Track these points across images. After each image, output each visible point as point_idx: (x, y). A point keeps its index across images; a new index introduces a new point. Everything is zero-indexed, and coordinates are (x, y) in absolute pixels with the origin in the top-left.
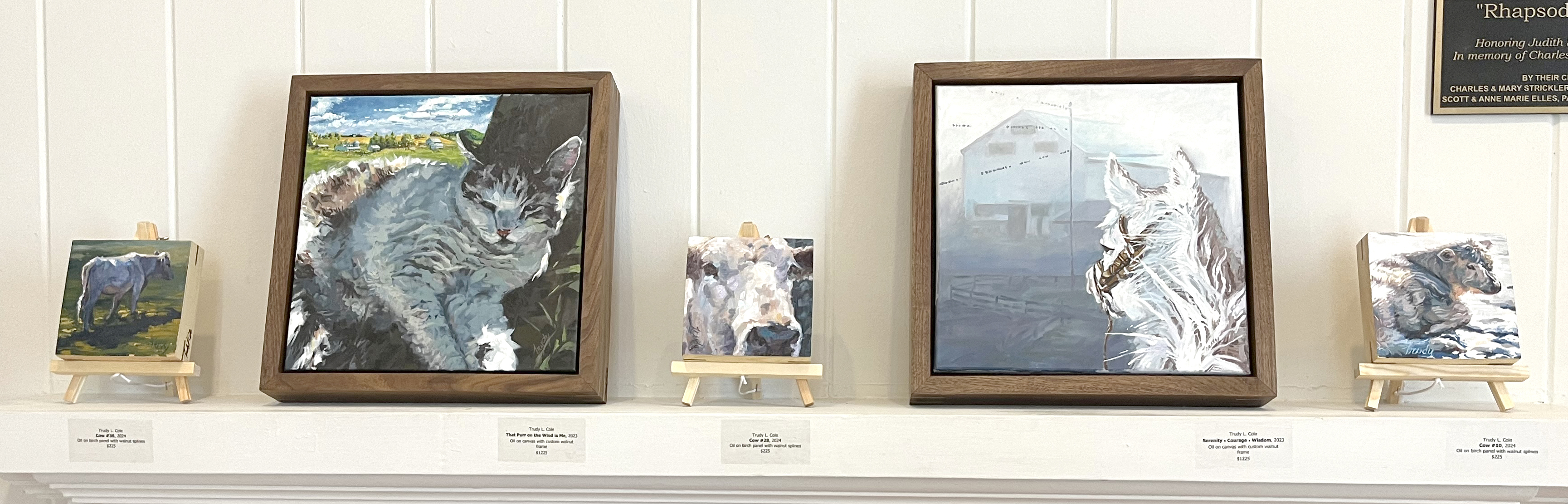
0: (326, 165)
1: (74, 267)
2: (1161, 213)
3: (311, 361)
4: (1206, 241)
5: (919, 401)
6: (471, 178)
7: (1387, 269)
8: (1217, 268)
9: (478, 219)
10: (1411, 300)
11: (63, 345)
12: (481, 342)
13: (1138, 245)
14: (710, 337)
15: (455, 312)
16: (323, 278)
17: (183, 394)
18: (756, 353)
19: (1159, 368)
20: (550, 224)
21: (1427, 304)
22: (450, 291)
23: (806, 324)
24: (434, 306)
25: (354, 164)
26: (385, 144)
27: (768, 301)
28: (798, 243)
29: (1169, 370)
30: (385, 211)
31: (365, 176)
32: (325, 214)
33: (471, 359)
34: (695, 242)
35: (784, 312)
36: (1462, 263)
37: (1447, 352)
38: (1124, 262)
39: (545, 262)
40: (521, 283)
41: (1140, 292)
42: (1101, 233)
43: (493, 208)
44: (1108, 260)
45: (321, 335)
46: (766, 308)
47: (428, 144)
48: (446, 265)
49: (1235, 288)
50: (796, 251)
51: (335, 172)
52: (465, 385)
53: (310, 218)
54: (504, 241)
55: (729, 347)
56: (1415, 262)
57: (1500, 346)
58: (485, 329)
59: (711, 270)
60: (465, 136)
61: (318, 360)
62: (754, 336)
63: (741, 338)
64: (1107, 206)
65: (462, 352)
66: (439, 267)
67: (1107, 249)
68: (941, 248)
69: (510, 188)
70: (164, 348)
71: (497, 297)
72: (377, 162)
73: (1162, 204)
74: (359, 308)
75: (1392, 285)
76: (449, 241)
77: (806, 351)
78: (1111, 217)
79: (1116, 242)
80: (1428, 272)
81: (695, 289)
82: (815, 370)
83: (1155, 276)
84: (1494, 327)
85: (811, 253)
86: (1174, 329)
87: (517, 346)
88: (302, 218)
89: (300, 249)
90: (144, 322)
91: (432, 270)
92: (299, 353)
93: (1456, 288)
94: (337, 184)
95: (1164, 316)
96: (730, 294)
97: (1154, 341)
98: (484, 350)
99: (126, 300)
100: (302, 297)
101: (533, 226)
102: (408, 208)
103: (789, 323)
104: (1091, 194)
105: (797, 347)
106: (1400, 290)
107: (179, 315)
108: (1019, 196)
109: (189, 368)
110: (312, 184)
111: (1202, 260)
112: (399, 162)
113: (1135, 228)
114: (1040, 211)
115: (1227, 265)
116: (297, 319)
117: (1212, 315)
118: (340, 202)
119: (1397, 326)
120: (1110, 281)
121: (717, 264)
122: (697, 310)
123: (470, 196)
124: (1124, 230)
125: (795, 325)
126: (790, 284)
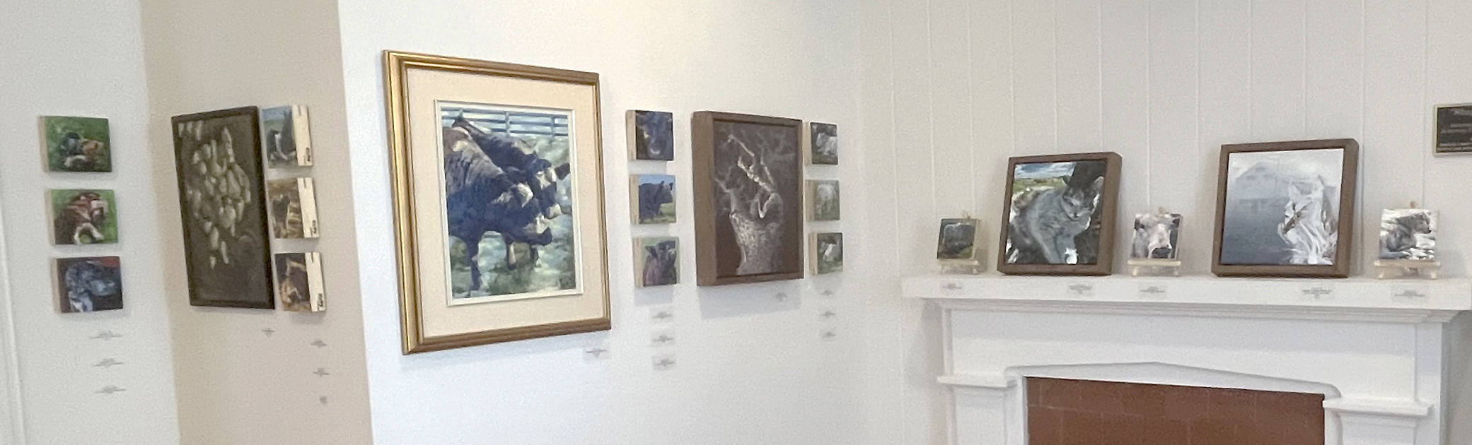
2: (1309, 202)
3: (1012, 261)
4: (1324, 213)
5: (1220, 275)
6: (1066, 194)
7: (1389, 225)
8: (1327, 224)
9: (1067, 209)
10: (1395, 236)
12: (1066, 253)
13: (1299, 215)
14: (1140, 251)
15: (1059, 242)
16: (1017, 230)
17: (975, 271)
18: (1156, 257)
19: (1301, 263)
20: (1091, 210)
21: (1401, 237)
22: (1057, 235)
23: (1174, 247)
24: (1052, 241)
25: (1028, 190)
26: (1039, 182)
27: (1161, 237)
28: (1174, 216)
29: (1305, 264)
30: (1037, 206)
31: (1032, 193)
32: (1018, 207)
33: (1063, 259)
34: (1138, 216)
35: (1167, 243)
36: (1418, 221)
37: (1405, 257)
38: (1292, 221)
39: (1088, 224)
40: (1080, 232)
41: (1298, 233)
42: (1285, 211)
43: (1072, 205)
44: (1287, 221)
45: (1016, 251)
46: (1161, 241)
47: (1053, 181)
48: (1056, 226)
49: (1333, 232)
50: (1174, 219)
51: (1022, 193)
52: (1059, 269)
53: (1014, 209)
54: (1076, 216)
55: (1146, 255)
56: (1399, 221)
57: (1425, 255)
58: (1067, 249)
59: (1143, 227)
60: (1065, 178)
61: (1015, 260)
62: (1156, 251)
63: (1151, 252)
64: (1287, 200)
65: (1060, 257)
66: (1054, 226)
67: (1287, 216)
68: (1227, 216)
69: (1078, 198)
70: (968, 256)
71: (1072, 237)
72: (1036, 188)
73: (1309, 198)
74: (1028, 242)
75: (1388, 230)
76: (1058, 217)
77: (1173, 257)
78: (1290, 204)
79: (1290, 214)
80: (1404, 225)
81: (1137, 234)
82: (1179, 263)
83: (1304, 227)
84: (1424, 247)
85: (1179, 220)
86: (1308, 247)
87: (1078, 255)
88: (1011, 210)
89: (1010, 220)
91: (1051, 227)
92: (1009, 257)
93: (1414, 231)
94: (1022, 197)
95: (1305, 242)
96: (1149, 236)
97: (1300, 252)
98: (1067, 256)
99: (957, 239)
100: (1011, 238)
101: (1086, 211)
102: (1045, 205)
103: (1168, 246)
104: (1283, 194)
105: (1170, 255)
106: (1391, 232)
108: (1257, 197)
109: (976, 263)
110: (1014, 198)
111: (1322, 221)
112: (1043, 188)
113: (1298, 208)
114: (1263, 201)
115: (1331, 223)
116: (1009, 246)
117: (1323, 242)
118: (1023, 203)
119: (1388, 247)
120: (1286, 230)
121: (1145, 224)
122: (1137, 242)
123: (1065, 200)
124: (1294, 209)
125: (1170, 247)
126: (1170, 231)
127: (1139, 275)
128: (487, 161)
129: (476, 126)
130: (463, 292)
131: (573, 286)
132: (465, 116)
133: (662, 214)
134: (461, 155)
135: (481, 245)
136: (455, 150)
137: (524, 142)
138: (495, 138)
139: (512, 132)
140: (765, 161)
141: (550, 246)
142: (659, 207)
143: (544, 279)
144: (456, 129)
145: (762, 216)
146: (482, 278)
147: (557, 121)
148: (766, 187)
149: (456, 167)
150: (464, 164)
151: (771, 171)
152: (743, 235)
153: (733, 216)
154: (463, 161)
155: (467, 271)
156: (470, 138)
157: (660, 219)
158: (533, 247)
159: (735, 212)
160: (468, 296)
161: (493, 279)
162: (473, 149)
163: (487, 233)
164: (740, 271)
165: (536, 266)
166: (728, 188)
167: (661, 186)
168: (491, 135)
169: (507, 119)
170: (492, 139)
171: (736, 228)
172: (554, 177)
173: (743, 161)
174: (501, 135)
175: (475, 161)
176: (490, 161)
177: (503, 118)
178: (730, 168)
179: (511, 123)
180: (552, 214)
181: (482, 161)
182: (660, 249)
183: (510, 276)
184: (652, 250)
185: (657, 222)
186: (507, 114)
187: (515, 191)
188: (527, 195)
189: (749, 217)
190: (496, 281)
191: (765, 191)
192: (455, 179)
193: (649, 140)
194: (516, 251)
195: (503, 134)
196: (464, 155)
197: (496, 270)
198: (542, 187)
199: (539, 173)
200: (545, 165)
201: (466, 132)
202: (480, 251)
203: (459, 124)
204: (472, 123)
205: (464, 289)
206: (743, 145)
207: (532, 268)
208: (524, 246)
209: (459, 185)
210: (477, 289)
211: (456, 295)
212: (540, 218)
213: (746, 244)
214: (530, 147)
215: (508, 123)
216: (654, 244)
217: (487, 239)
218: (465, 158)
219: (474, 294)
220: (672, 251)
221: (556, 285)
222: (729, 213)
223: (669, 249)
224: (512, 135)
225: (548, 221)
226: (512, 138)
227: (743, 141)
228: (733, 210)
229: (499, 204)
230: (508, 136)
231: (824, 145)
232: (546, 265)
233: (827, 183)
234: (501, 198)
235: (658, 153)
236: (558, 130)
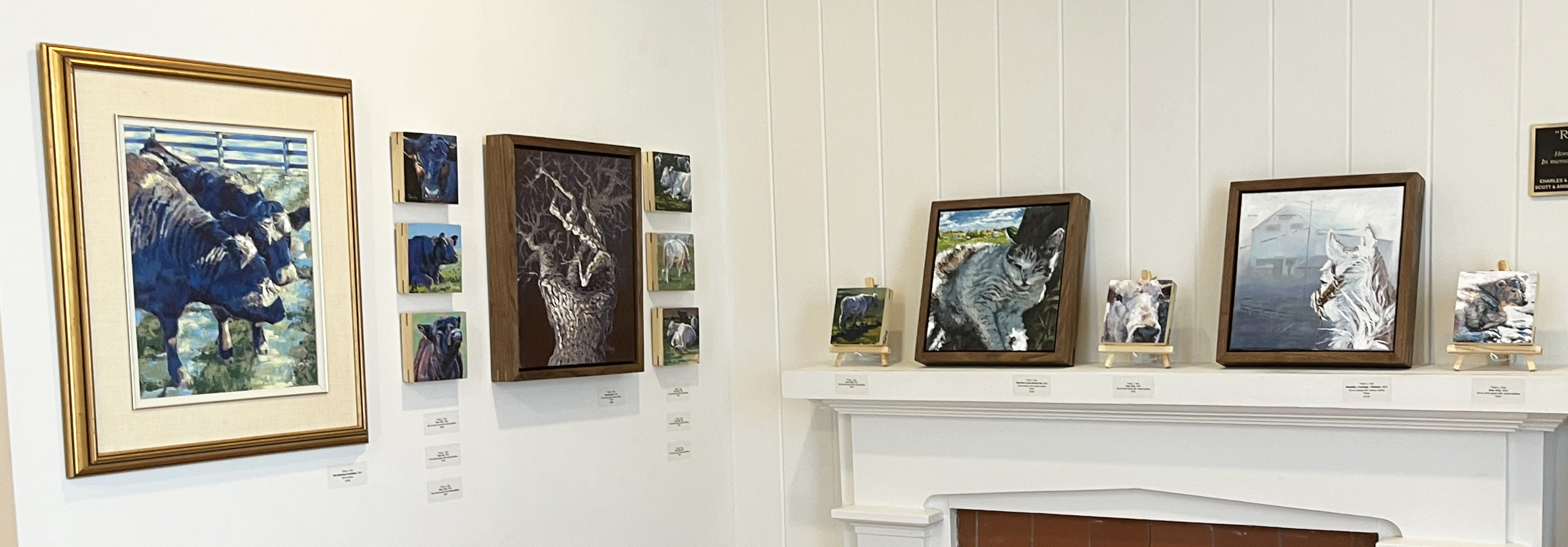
0: (946, 247)
1: (838, 301)
2: (1354, 262)
3: (937, 346)
4: (1377, 277)
5: (1229, 366)
6: (1011, 252)
7: (1467, 293)
8: (1381, 293)
9: (1013, 273)
10: (1477, 310)
11: (834, 339)
12: (1011, 336)
13: (1340, 281)
14: (1115, 333)
15: (1000, 321)
16: (943, 305)
17: (884, 362)
18: (1137, 341)
19: (1345, 348)
20: (1046, 275)
21: (1485, 312)
22: (999, 310)
23: (1163, 325)
24: (992, 319)
25: (958, 247)
26: (973, 235)
27: (1145, 313)
28: (1162, 282)
29: (1350, 349)
30: (971, 270)
31: (963, 252)
32: (945, 272)
33: (1007, 345)
34: (1113, 283)
35: (1153, 320)
36: (1509, 289)
37: (1491, 339)
38: (1332, 289)
39: (1042, 295)
40: (1031, 306)
41: (1339, 306)
42: (1321, 274)
43: (1020, 267)
44: (1324, 289)
45: (942, 333)
46: (1144, 317)
47: (993, 236)
48: (998, 298)
49: (1389, 303)
50: (1163, 286)
51: (950, 251)
52: (1004, 358)
53: (938, 275)
54: (1025, 284)
55: (1124, 339)
56: (1483, 288)
57: (1520, 335)
58: (1013, 329)
59: (1119, 298)
60: (1009, 230)
61: (940, 346)
62: (1137, 332)
63: (1130, 334)
64: (1326, 258)
65: (1003, 341)
66: (994, 298)
67: (1323, 282)
68: (1238, 283)
69: (1029, 257)
70: (875, 340)
71: (1020, 313)
72: (968, 245)
73: (1355, 257)
74: (958, 320)
75: (1468, 302)
76: (1000, 285)
77: (1161, 340)
78: (1328, 264)
79: (1328, 279)
80: (1488, 294)
81: (1111, 308)
82: (1170, 349)
83: (1347, 297)
84: (1519, 325)
85: (1170, 288)
86: (1354, 326)
87: (1027, 338)
88: (935, 275)
89: (934, 291)
90: (867, 328)
91: (991, 300)
92: (932, 342)
93: (1503, 303)
94: (951, 257)
95: (1349, 319)
96: (1127, 310)
97: (1343, 333)
98: (1013, 340)
99: (859, 317)
100: (934, 315)
101: (1039, 276)
102: (982, 268)
103: (1155, 325)
104: (1319, 253)
105: (1157, 338)
106: (1471, 304)
107: (880, 324)
108: (1279, 254)
109: (885, 350)
110: (939, 258)
111: (1374, 288)
112: (979, 245)
113: (1339, 271)
114: (1290, 262)
115: (1387, 291)
116: (931, 326)
117: (1376, 318)
118: (952, 266)
119: (1467, 325)
120: (1323, 301)
121: (1122, 295)
122: (1110, 319)
123: (1010, 261)
124: (1334, 272)
125: (1158, 326)
126: (1158, 304)
127: (1115, 365)
128: (191, 203)
129: (176, 153)
130: (157, 388)
131: (315, 381)
132: (159, 138)
133: (442, 280)
134: (153, 194)
135: (181, 323)
136: (144, 186)
137: (244, 176)
138: (204, 169)
139: (225, 161)
140: (588, 206)
141: (282, 324)
142: (437, 269)
143: (272, 370)
144: (145, 156)
145: (584, 283)
146: (182, 369)
147: (291, 147)
148: (590, 243)
149: (146, 210)
150: (158, 207)
151: (597, 220)
152: (557, 309)
153: (544, 284)
154: (156, 203)
155: (161, 359)
156: (167, 170)
157: (438, 287)
158: (257, 325)
159: (546, 276)
160: (163, 395)
161: (199, 371)
162: (171, 185)
163: (194, 305)
164: (552, 362)
165: (260, 352)
166: (536, 244)
167: (440, 241)
168: (194, 166)
169: (220, 143)
170: (199, 172)
171: (547, 301)
172: (288, 227)
173: (557, 205)
174: (211, 166)
175: (174, 203)
176: (196, 203)
177: (213, 141)
178: (539, 215)
179: (225, 149)
180: (284, 279)
181: (183, 203)
182: (439, 329)
183: (224, 368)
184: (427, 330)
185: (434, 291)
186: (220, 136)
187: (232, 246)
188: (248, 251)
189: (566, 284)
190: (202, 374)
191: (589, 249)
192: (144, 227)
193: (423, 175)
194: (232, 332)
195: (215, 164)
196: (158, 192)
197: (203, 357)
198: (270, 241)
199: (267, 220)
200: (277, 208)
201: (161, 162)
202: (181, 332)
203: (150, 149)
204: (169, 148)
205: (159, 385)
206: (557, 183)
207: (255, 356)
208: (243, 324)
209: (150, 238)
210: (176, 386)
211: (146, 393)
212: (267, 283)
213: (562, 324)
214: (251, 183)
215: (221, 149)
216: (431, 323)
217: (191, 314)
218: (159, 198)
219: (171, 391)
220: (456, 332)
221: (289, 379)
222: (536, 279)
223: (452, 328)
224: (227, 165)
225: (278, 288)
226: (227, 170)
227: (556, 178)
228: (543, 274)
229: (208, 265)
230: (221, 168)
231: (671, 185)
232: (275, 352)
233: (676, 238)
234: (211, 255)
235: (436, 192)
236: (293, 160)
